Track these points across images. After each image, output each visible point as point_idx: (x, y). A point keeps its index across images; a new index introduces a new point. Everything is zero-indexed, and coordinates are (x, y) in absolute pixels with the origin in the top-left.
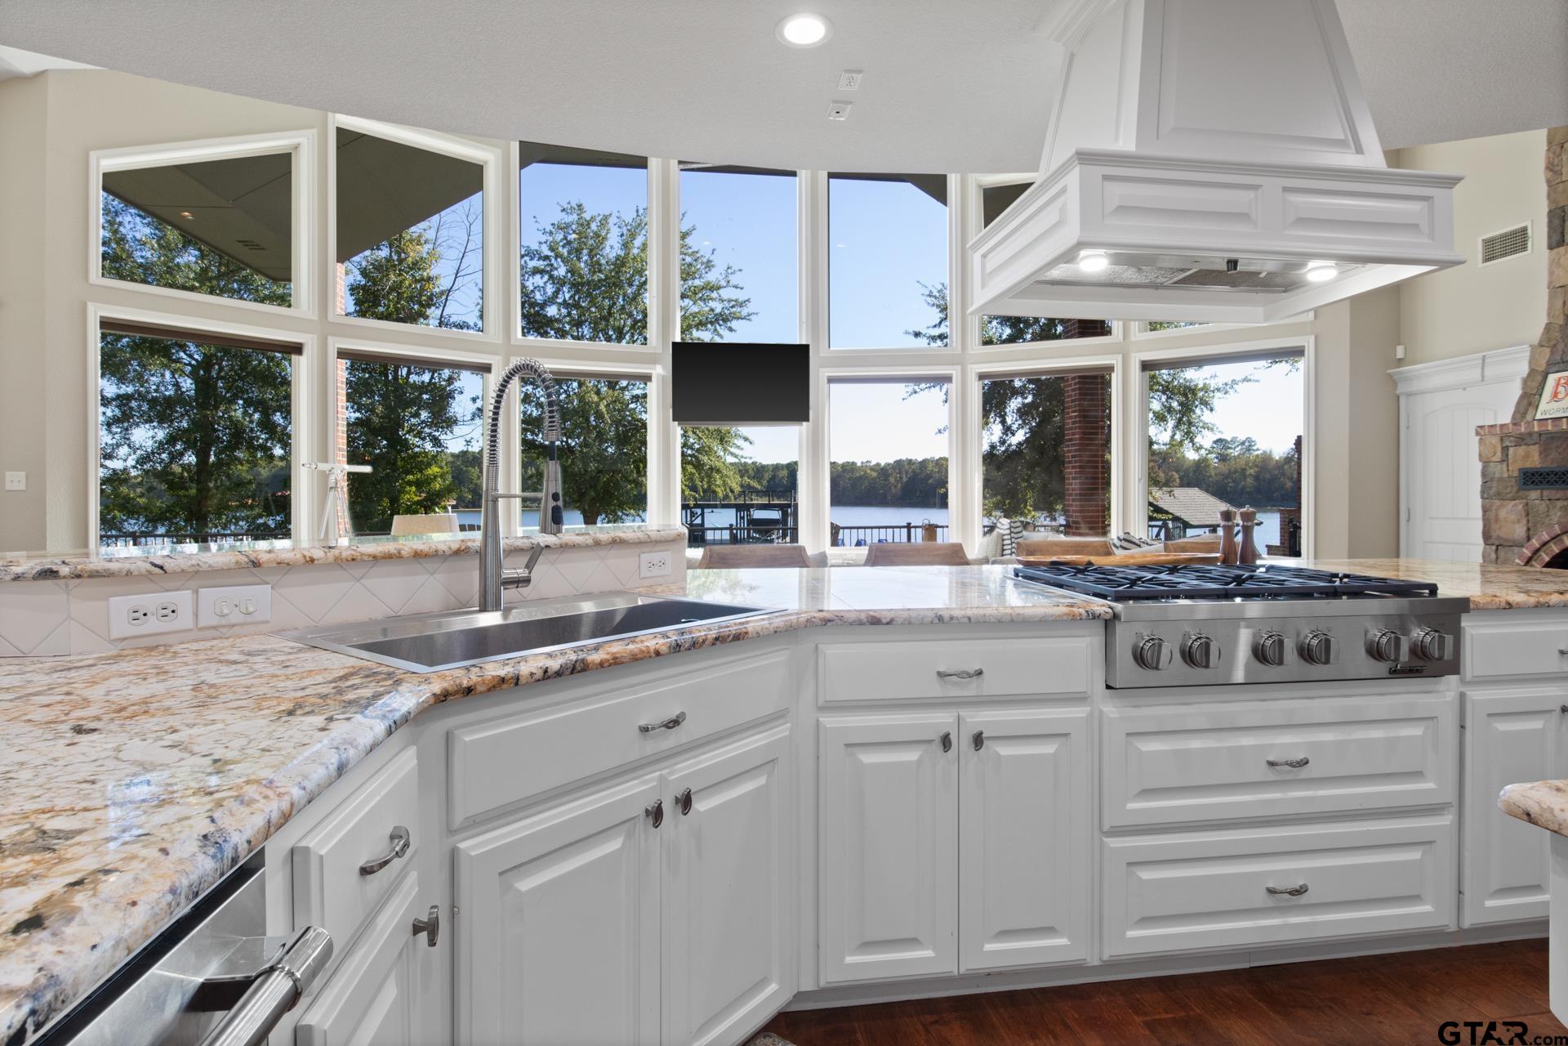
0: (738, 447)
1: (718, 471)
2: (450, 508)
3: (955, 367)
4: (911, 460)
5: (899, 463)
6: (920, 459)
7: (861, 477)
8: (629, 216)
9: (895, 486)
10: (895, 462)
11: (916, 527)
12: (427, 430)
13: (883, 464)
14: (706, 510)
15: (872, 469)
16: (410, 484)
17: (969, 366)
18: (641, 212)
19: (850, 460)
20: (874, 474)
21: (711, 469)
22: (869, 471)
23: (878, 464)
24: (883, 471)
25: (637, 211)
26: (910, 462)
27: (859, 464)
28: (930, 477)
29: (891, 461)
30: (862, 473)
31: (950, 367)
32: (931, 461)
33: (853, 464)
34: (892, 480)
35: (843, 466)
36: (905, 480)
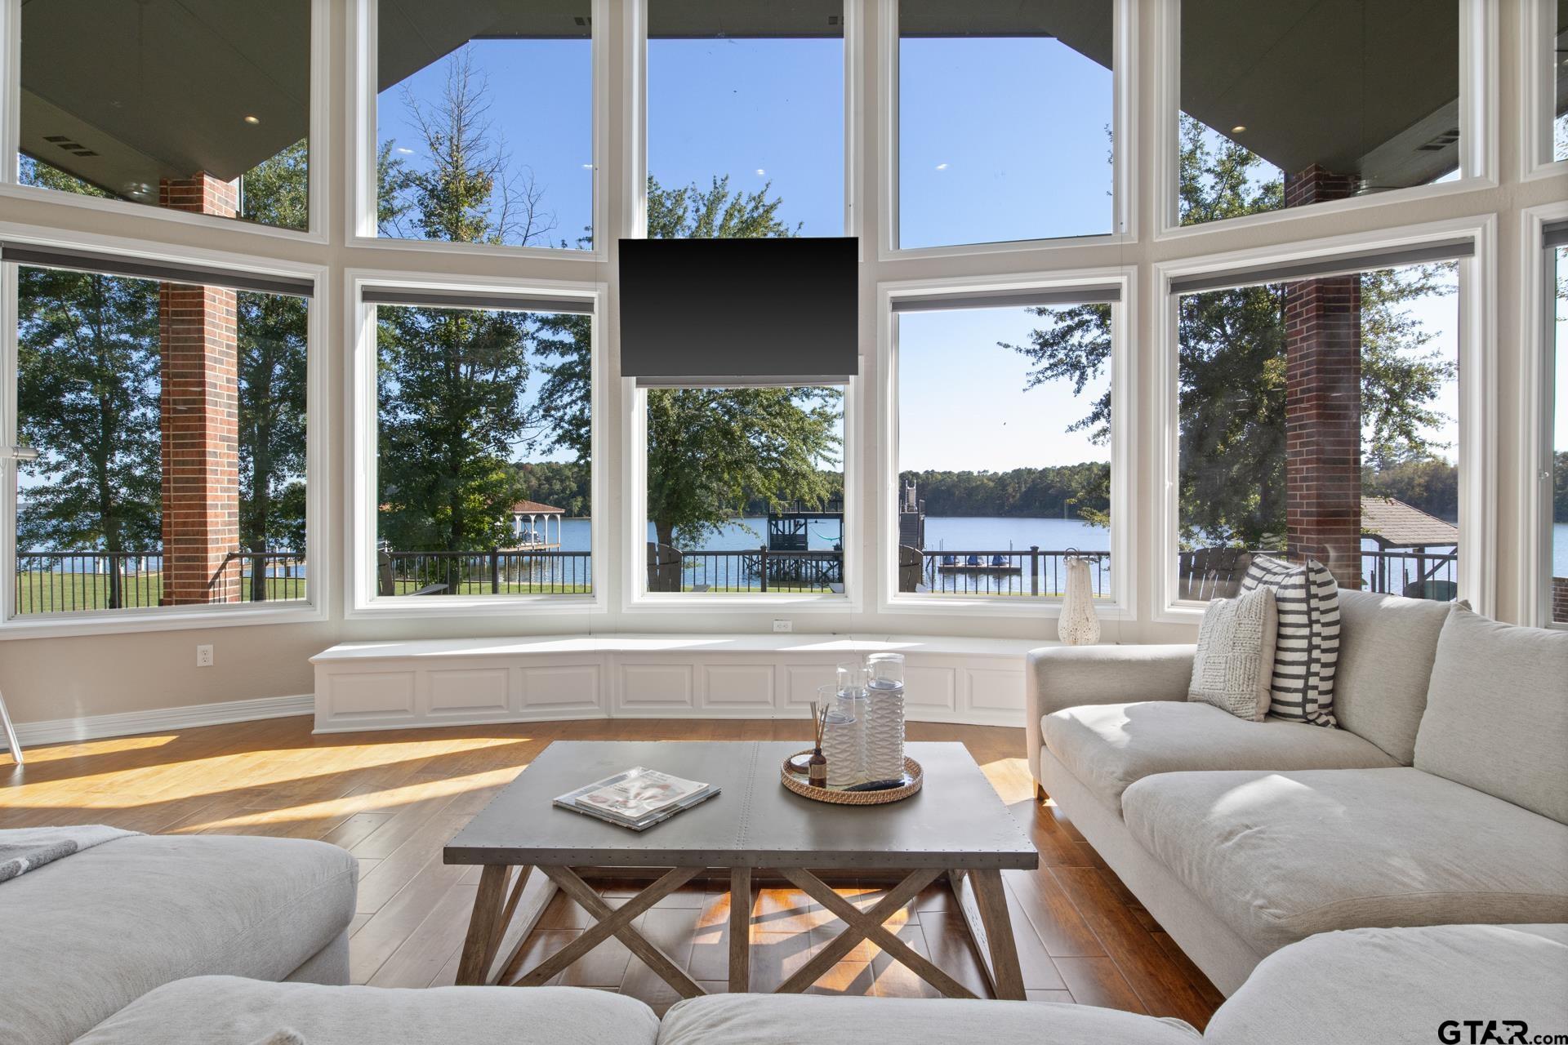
0: (830, 450)
1: (804, 476)
2: (559, 516)
3: (1126, 269)
4: (1030, 470)
5: (1018, 473)
6: (1040, 468)
7: (977, 487)
8: (706, 189)
9: (1014, 497)
10: (1014, 471)
11: (1045, 554)
12: (492, 434)
13: (1000, 474)
14: (809, 521)
15: (990, 478)
16: (474, 490)
17: (1153, 265)
18: (719, 183)
19: (967, 470)
20: (991, 484)
21: (796, 473)
22: (986, 481)
23: (995, 474)
24: (1001, 481)
25: (715, 183)
26: (1029, 471)
27: (975, 474)
28: (1050, 487)
29: (1010, 471)
30: (978, 483)
31: (1118, 269)
32: (1053, 470)
33: (970, 473)
34: (1010, 490)
35: (959, 475)
36: (1023, 489)
